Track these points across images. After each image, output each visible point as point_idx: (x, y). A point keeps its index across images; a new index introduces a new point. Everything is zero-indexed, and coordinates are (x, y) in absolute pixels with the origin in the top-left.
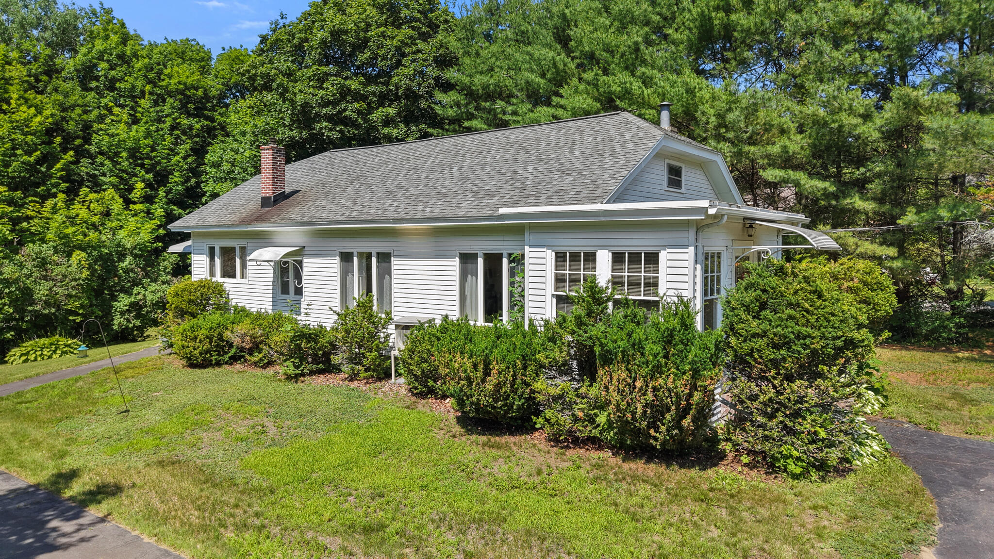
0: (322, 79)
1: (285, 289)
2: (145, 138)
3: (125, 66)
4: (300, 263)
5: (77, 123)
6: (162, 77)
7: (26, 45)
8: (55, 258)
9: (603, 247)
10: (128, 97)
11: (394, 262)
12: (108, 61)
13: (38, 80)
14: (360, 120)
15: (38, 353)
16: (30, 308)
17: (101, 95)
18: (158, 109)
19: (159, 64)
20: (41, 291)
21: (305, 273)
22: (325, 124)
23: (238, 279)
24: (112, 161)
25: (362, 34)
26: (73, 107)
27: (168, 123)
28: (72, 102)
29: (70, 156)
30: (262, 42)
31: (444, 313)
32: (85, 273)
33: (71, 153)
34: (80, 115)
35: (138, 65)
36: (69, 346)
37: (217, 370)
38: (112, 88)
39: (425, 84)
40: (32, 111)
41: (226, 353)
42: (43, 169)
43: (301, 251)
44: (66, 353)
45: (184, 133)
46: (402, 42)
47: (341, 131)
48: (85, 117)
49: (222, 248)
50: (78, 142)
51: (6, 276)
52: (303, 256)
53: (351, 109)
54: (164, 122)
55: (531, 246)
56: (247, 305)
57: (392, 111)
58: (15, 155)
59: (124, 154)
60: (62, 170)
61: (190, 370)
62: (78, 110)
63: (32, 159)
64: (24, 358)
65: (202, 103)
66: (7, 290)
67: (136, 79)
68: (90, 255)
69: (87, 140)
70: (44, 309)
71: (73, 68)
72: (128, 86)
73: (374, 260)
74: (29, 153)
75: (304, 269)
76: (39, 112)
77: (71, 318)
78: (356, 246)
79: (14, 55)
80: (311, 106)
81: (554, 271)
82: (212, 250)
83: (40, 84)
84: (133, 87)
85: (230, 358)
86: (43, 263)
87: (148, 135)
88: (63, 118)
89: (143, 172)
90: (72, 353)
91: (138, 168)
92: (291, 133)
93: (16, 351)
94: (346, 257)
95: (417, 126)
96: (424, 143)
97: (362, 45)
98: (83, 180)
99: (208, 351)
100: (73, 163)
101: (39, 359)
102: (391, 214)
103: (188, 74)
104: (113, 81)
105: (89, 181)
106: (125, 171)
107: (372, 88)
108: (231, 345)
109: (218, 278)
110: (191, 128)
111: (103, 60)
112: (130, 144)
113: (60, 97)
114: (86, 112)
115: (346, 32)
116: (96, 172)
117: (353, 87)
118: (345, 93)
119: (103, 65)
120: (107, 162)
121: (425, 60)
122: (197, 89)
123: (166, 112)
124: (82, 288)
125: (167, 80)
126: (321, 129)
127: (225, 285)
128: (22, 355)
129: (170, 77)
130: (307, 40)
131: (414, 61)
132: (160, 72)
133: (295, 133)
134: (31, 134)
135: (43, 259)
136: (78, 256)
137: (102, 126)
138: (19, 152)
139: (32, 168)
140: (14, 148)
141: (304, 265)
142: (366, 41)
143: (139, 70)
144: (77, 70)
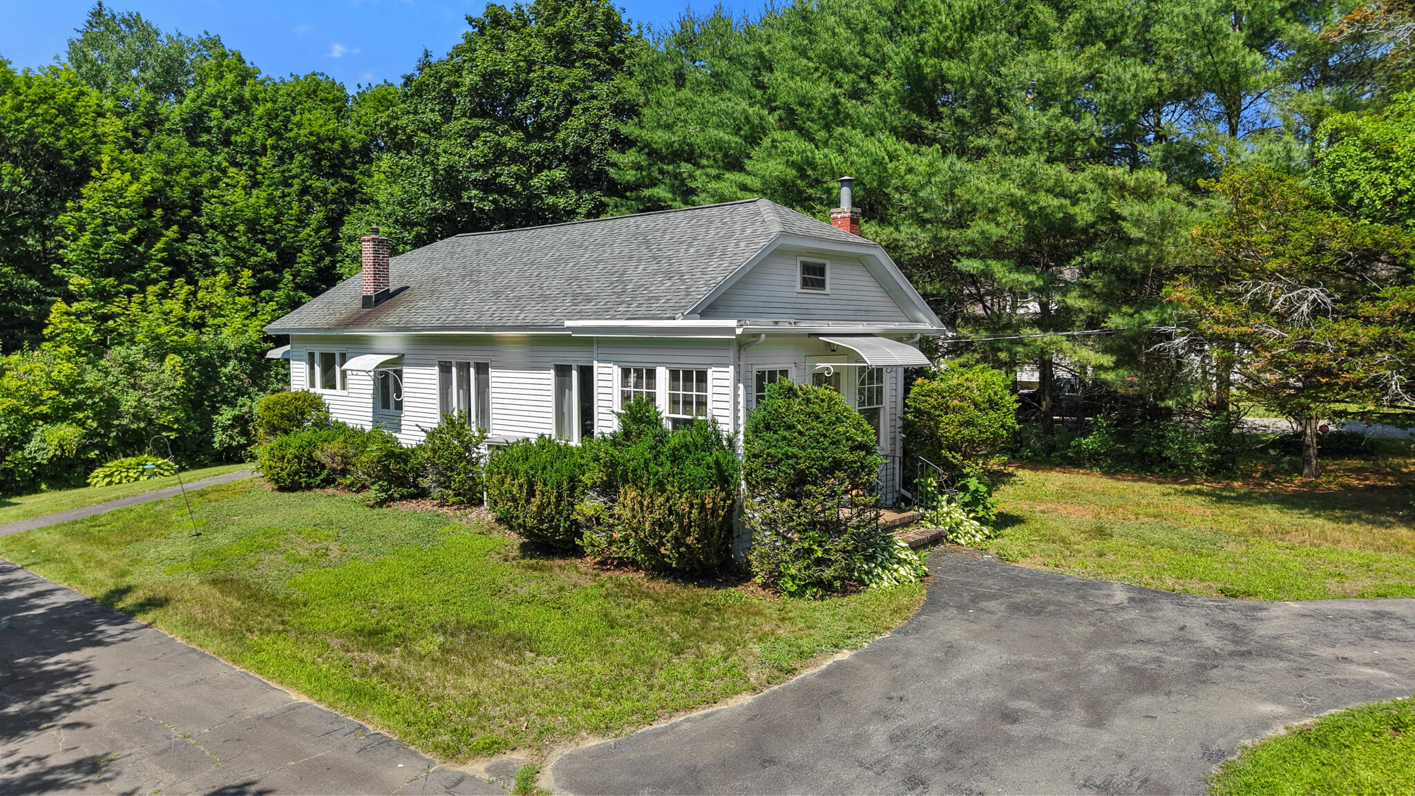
0: (473, 135)
1: (386, 405)
2: (267, 207)
3: (244, 113)
4: (399, 373)
5: (184, 189)
6: (290, 126)
7: (123, 90)
8: (146, 363)
9: (661, 364)
10: (246, 153)
11: (493, 374)
12: (222, 107)
13: (136, 135)
14: (518, 187)
15: (124, 475)
16: (116, 422)
17: (213, 151)
18: (285, 167)
19: (285, 109)
20: (129, 402)
21: (405, 385)
22: (474, 192)
23: (338, 391)
24: (227, 236)
25: (523, 76)
26: (179, 168)
27: (296, 187)
28: (178, 162)
29: (172, 232)
30: (406, 85)
31: (540, 432)
32: (180, 381)
33: (175, 228)
34: (187, 179)
35: (259, 110)
36: (158, 466)
37: (307, 493)
38: (227, 142)
39: (598, 140)
40: (127, 176)
41: (317, 475)
42: (141, 249)
43: (400, 360)
44: (155, 474)
45: (316, 197)
46: (572, 86)
47: (494, 202)
48: (193, 180)
49: (323, 355)
50: (185, 212)
51: (89, 384)
52: (403, 365)
53: (507, 174)
54: (291, 185)
55: (599, 361)
56: (347, 421)
57: (559, 174)
58: (107, 232)
59: (241, 228)
60: (164, 250)
61: (277, 493)
62: (185, 173)
63: (126, 238)
64: (107, 480)
65: (339, 159)
66: (90, 402)
67: (256, 129)
68: (186, 359)
69: (196, 210)
70: (132, 423)
71: (179, 118)
72: (247, 139)
73: (472, 371)
74: (123, 230)
75: (404, 380)
76: (136, 178)
77: (164, 434)
78: (455, 355)
79: (109, 104)
80: (458, 171)
81: (620, 388)
82: (312, 355)
83: (140, 140)
84: (253, 140)
85: (322, 481)
86: (131, 369)
87: (271, 201)
88: (167, 183)
89: (264, 250)
90: (162, 475)
91: (258, 245)
92: (433, 205)
93: (99, 472)
94: (445, 369)
95: (590, 193)
96: (555, 229)
97: (522, 90)
98: (191, 262)
99: (297, 473)
100: (176, 241)
101: (124, 481)
102: (485, 320)
103: (321, 122)
104: (229, 132)
105: (199, 262)
106: (242, 249)
107: (535, 146)
108: (323, 467)
109: (318, 390)
110: (325, 191)
111: (215, 106)
112: (249, 214)
113: (163, 156)
114: (194, 174)
115: (502, 74)
116: (207, 251)
117: (509, 145)
118: (500, 153)
119: (216, 113)
120: (220, 238)
121: (600, 109)
122: (332, 141)
123: (294, 172)
124: (178, 398)
125: (296, 130)
126: (470, 198)
127: (324, 397)
128: (106, 476)
129: (299, 125)
130: (457, 85)
131: (585, 110)
132: (287, 120)
133: (437, 204)
134: (126, 207)
135: (131, 364)
136: (172, 360)
137: (215, 192)
138: (111, 229)
139: (126, 248)
140: (106, 224)
141: (404, 375)
142: (529, 84)
143: (260, 119)
144: (183, 120)
